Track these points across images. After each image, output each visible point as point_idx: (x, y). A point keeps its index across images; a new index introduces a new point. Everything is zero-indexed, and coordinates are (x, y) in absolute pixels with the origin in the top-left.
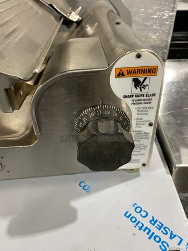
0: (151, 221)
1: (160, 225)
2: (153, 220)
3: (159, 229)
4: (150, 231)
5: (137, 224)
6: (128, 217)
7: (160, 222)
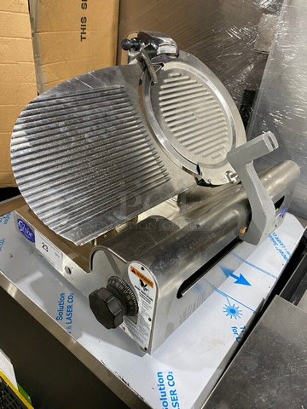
0: (171, 391)
1: (176, 398)
2: (174, 392)
3: (172, 400)
4: (165, 395)
5: (160, 385)
6: (159, 376)
7: (177, 397)
